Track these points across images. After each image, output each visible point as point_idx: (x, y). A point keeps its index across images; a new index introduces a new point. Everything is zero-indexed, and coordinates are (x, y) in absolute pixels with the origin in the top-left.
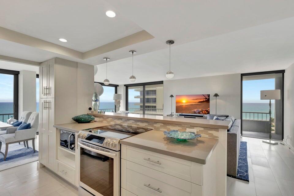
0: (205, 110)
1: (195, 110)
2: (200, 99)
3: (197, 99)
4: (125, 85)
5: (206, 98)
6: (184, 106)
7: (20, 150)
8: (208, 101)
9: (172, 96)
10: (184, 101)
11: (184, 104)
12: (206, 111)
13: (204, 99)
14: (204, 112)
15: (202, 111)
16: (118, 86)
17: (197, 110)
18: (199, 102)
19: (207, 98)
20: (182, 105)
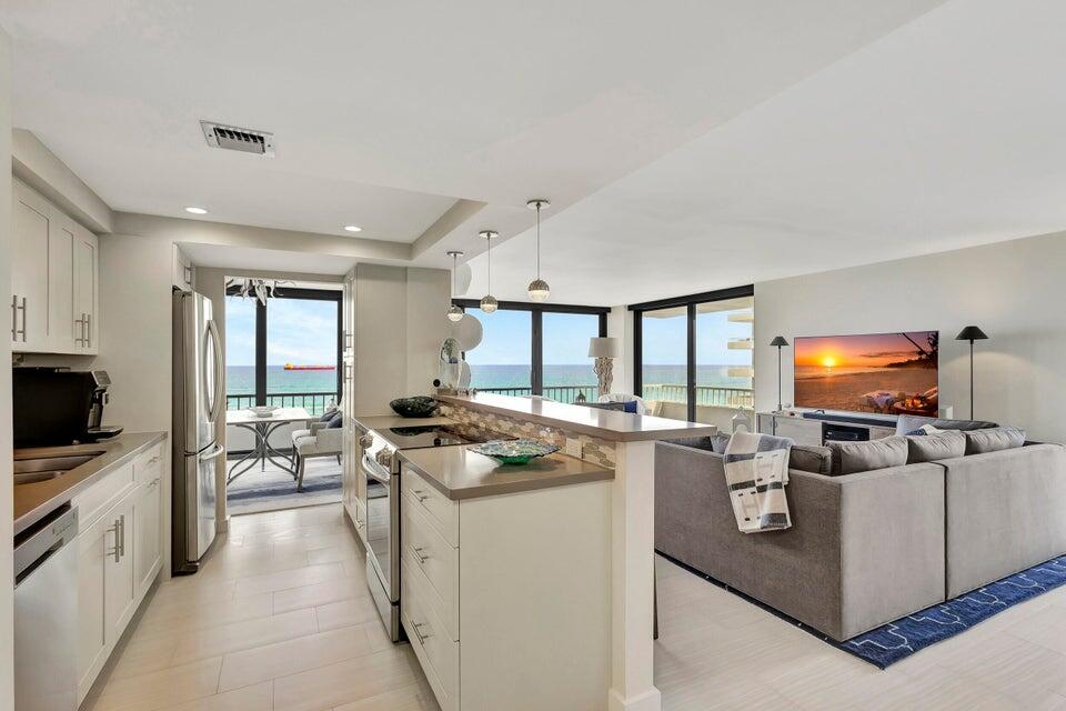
0: (914, 395)
1: (875, 394)
2: (897, 354)
3: (881, 355)
4: (630, 308)
5: (921, 352)
6: (828, 380)
7: (332, 477)
8: (930, 360)
9: (780, 342)
10: (830, 361)
11: (829, 373)
12: (917, 398)
13: (912, 353)
14: (909, 402)
15: (902, 398)
16: (609, 310)
17: (882, 395)
18: (892, 365)
19: (928, 349)
20: (823, 373)
